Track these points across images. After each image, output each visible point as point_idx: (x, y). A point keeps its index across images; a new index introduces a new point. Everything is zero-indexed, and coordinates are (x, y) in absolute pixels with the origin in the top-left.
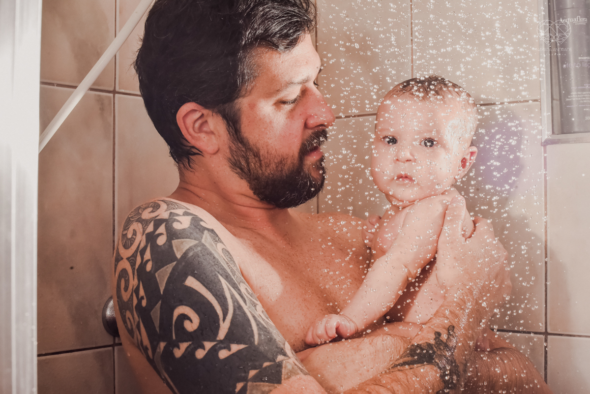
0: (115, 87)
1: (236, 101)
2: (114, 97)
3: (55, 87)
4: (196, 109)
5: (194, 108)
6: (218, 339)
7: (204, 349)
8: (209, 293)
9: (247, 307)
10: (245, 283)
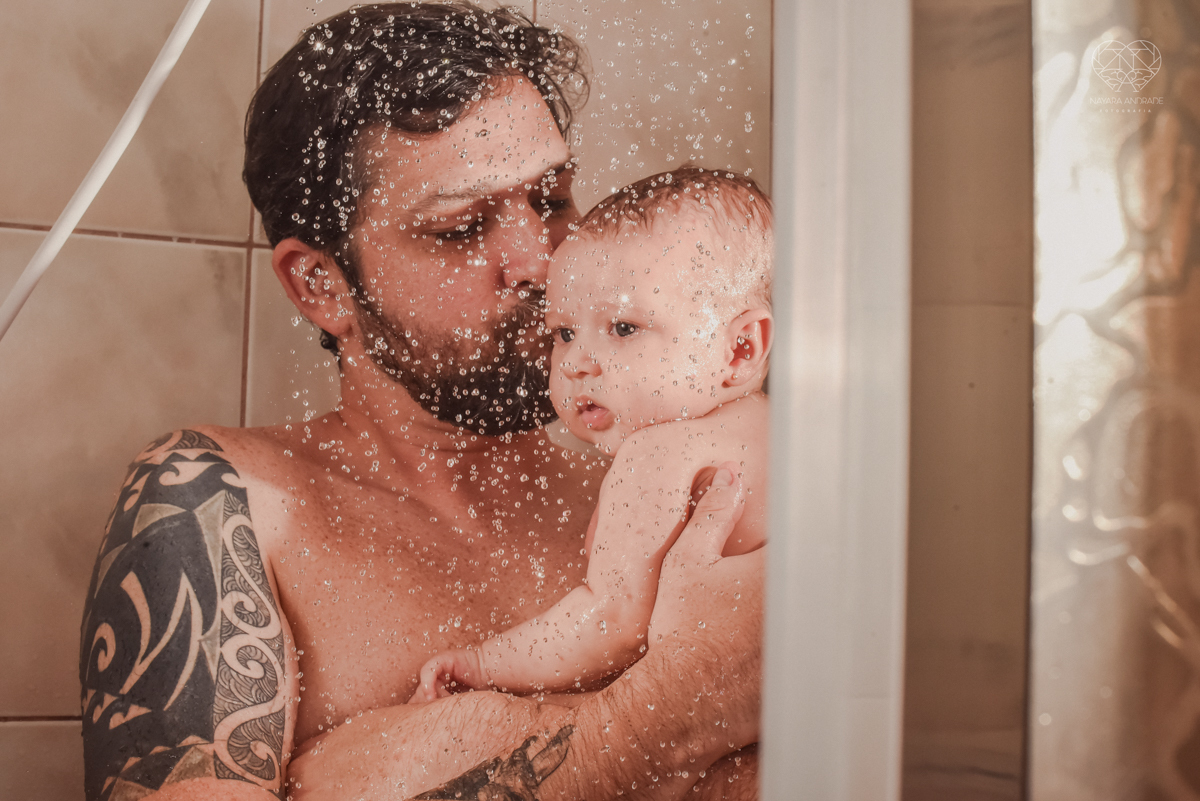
0: (251, 236)
1: (357, 229)
2: (249, 254)
3: (120, 239)
4: (298, 249)
5: (293, 249)
6: (121, 692)
7: (125, 715)
8: (146, 605)
9: (202, 637)
10: (251, 593)
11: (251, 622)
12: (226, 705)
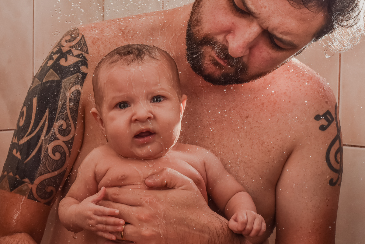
10: (68, 121)
11: (62, 134)
12: (42, 171)
